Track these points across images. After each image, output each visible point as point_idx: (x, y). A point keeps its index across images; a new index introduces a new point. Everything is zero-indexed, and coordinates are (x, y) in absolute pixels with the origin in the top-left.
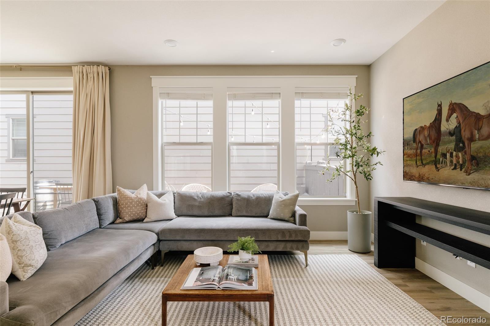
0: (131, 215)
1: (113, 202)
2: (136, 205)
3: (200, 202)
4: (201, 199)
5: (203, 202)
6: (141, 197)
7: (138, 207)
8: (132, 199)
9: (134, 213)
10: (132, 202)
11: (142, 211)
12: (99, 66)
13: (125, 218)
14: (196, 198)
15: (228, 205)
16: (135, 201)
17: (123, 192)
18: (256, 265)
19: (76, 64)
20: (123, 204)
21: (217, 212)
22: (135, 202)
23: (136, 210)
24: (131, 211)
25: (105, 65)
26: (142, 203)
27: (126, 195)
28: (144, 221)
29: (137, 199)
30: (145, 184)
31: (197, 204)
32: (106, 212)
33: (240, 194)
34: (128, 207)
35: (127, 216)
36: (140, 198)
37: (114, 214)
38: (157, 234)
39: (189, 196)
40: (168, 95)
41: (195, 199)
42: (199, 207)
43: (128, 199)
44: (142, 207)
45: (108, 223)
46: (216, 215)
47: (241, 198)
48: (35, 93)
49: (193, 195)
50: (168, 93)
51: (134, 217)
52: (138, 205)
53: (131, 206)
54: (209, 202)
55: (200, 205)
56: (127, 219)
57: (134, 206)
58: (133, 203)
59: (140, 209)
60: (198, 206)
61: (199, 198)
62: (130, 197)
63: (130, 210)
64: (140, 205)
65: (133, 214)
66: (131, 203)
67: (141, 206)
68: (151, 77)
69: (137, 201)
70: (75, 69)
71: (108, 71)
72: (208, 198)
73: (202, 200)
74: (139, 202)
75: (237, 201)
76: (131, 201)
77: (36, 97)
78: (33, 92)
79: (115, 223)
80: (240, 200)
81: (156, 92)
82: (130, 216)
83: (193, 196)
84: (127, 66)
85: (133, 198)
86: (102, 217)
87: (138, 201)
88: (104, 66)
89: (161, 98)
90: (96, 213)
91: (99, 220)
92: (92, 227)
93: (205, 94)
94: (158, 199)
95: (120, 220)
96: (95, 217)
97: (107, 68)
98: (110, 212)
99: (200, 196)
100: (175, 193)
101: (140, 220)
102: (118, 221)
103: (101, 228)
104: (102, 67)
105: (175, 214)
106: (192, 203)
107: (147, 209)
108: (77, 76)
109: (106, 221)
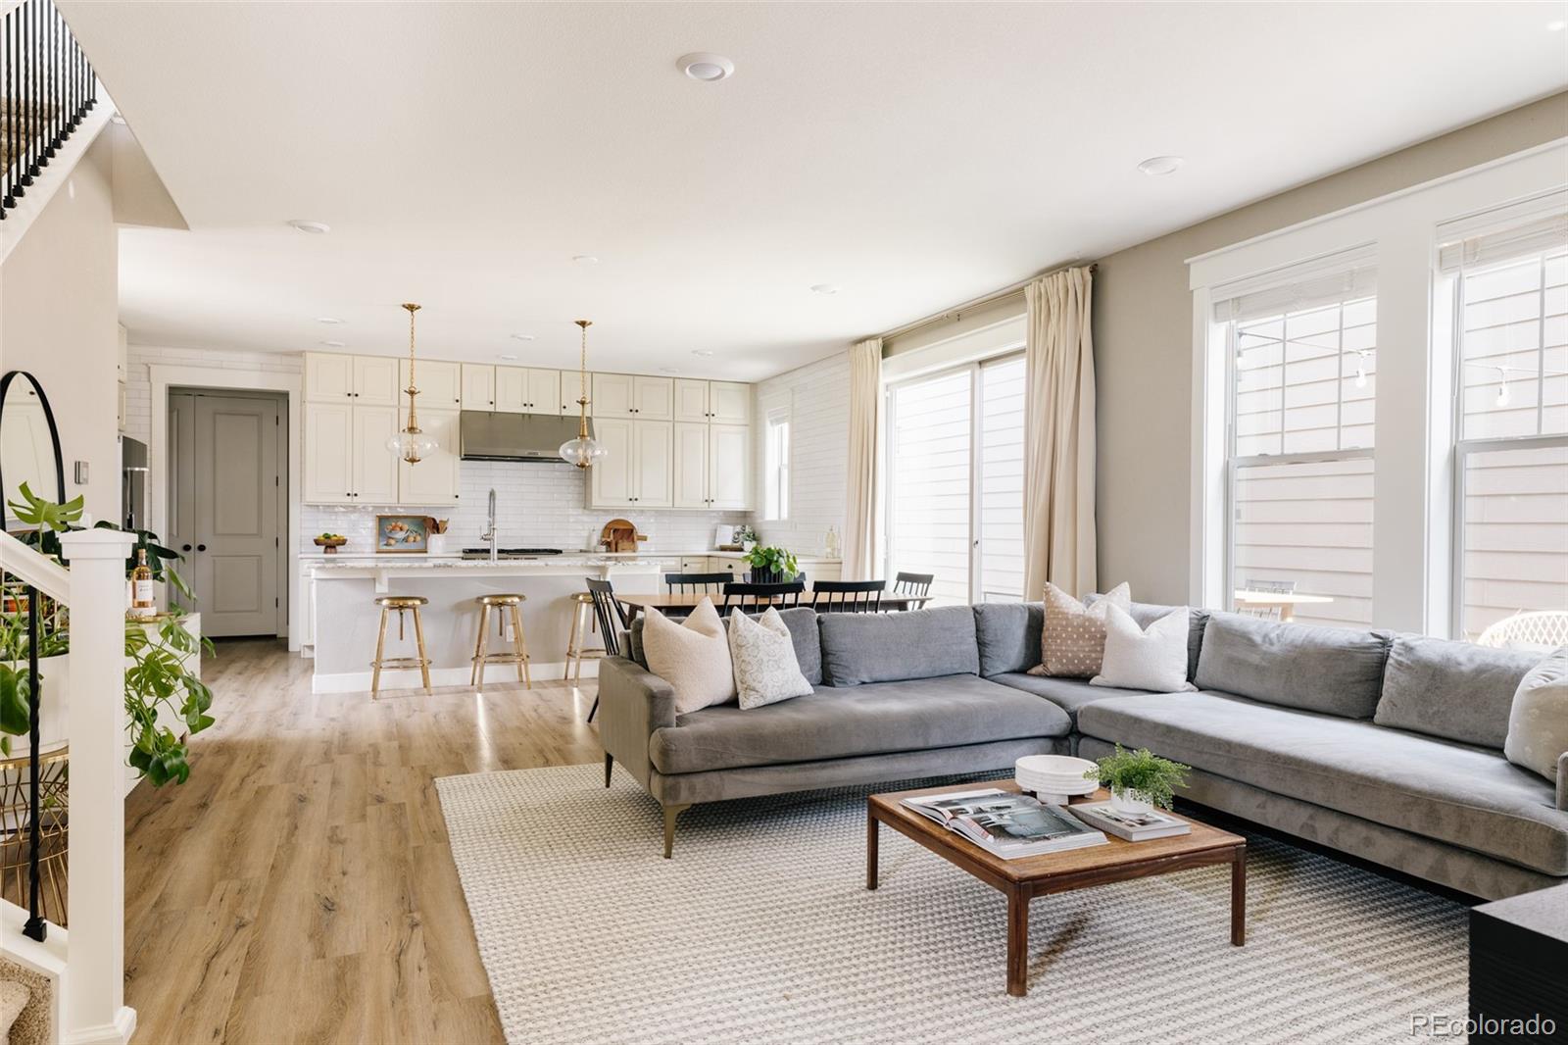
0: (1062, 660)
1: (1029, 620)
2: (1075, 636)
3: (1265, 653)
4: (1272, 644)
5: (1273, 654)
6: (1093, 616)
7: (1081, 642)
8: (1067, 619)
9: (1070, 655)
10: (1067, 626)
11: (1093, 655)
12: (1068, 271)
13: (1049, 666)
14: (1258, 639)
15: (1364, 678)
16: (1075, 624)
17: (1053, 599)
18: (1126, 835)
19: (1027, 282)
20: (1054, 629)
21: (1313, 699)
22: (1073, 627)
23: (1075, 649)
24: (1064, 648)
25: (1078, 264)
26: (1095, 632)
27: (1057, 607)
28: (1092, 681)
29: (1080, 620)
30: (1126, 583)
31: (1255, 659)
32: (998, 641)
33: (1413, 644)
34: (1057, 637)
35: (1054, 660)
36: (1090, 619)
37: (1023, 651)
38: (1073, 715)
39: (1236, 631)
40: (1237, 305)
41: (1251, 643)
42: (1259, 669)
43: (1060, 616)
44: (1093, 642)
45: (1004, 670)
46: (1313, 706)
47: (1412, 662)
48: (988, 364)
49: (1253, 628)
50: (1238, 298)
51: (1071, 667)
52: (1081, 636)
53: (1064, 635)
54: (1294, 660)
55: (1264, 663)
56: (1053, 667)
57: (1072, 639)
58: (1070, 629)
59: (1087, 649)
60: (1258, 667)
61: (1267, 640)
62: (1063, 613)
63: (1061, 645)
64: (1087, 636)
65: (1067, 657)
66: (1066, 628)
67: (1090, 639)
68: (1186, 261)
69: (1079, 626)
70: (1029, 293)
71: (1089, 278)
72: (1296, 647)
73: (1275, 649)
74: (1086, 630)
75: (1394, 672)
76: (1064, 623)
77: (986, 372)
78: (981, 363)
79: (1029, 672)
80: (1409, 667)
81: (1202, 302)
82: (1059, 661)
83: (1249, 633)
84: (1135, 247)
85: (1070, 617)
86: (988, 651)
87: (1083, 626)
88: (1079, 267)
89: (1217, 318)
90: (974, 640)
91: (981, 656)
92: (947, 666)
93: (1352, 272)
94: (1132, 628)
95: (1039, 669)
96: (964, 647)
97: (1087, 271)
98: (1012, 647)
99: (1273, 635)
100: (1206, 617)
101: (1082, 678)
102: (1034, 671)
103: (982, 676)
104: (1076, 270)
105: (1190, 678)
106: (1241, 653)
107: (1103, 651)
108: (1032, 308)
109: (998, 664)
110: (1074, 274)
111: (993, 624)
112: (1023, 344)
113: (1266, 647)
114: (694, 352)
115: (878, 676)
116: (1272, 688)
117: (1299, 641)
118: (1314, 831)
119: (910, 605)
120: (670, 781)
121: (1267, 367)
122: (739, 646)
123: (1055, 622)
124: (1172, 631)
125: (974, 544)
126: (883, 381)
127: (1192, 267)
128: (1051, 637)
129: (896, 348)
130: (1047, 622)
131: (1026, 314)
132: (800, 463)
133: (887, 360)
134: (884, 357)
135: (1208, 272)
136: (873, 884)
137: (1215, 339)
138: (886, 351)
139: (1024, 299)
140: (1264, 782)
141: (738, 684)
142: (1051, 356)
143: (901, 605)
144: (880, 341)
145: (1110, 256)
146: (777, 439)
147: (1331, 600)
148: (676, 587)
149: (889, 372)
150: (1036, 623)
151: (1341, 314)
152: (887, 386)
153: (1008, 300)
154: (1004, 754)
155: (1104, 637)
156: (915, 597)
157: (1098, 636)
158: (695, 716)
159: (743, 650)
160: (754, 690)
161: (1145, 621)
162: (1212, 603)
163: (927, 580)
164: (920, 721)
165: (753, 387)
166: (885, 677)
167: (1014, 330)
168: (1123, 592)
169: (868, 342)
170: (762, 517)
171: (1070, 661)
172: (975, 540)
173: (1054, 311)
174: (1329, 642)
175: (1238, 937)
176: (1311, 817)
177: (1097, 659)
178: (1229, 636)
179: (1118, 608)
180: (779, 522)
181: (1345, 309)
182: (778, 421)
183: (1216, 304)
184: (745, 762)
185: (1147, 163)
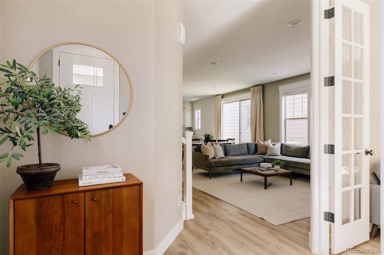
3: (292, 149)
4: (293, 148)
14: (291, 147)
19: (251, 87)
20: (259, 147)
23: (263, 150)
24: (261, 150)
27: (259, 143)
28: (266, 154)
31: (291, 150)
32: (250, 149)
34: (260, 148)
36: (265, 145)
38: (264, 159)
40: (287, 94)
41: (290, 148)
49: (290, 145)
50: (287, 93)
52: (264, 148)
54: (297, 150)
55: (292, 151)
57: (262, 148)
60: (291, 151)
62: (261, 144)
66: (261, 146)
67: (265, 148)
69: (263, 146)
70: (251, 89)
71: (262, 88)
73: (294, 148)
74: (265, 147)
77: (242, 102)
78: (241, 100)
81: (281, 93)
82: (260, 152)
89: (283, 96)
90: (247, 149)
91: (248, 151)
92: (243, 153)
93: (304, 90)
94: (272, 146)
95: (257, 153)
96: (246, 150)
97: (261, 86)
98: (253, 149)
99: (293, 146)
100: (283, 144)
101: (264, 154)
102: (256, 154)
103: (248, 154)
104: (260, 86)
105: (281, 154)
106: (288, 149)
107: (267, 150)
108: (252, 92)
109: (251, 152)
110: (259, 87)
111: (250, 146)
112: (250, 97)
113: (292, 148)
114: (185, 97)
115: (233, 154)
116: (294, 154)
117: (297, 147)
118: (300, 172)
119: (232, 144)
120: (211, 168)
121: (291, 104)
122: (215, 149)
123: (260, 145)
124: (278, 146)
125: (240, 133)
126: (222, 103)
127: (279, 87)
128: (259, 148)
129: (224, 97)
130: (258, 146)
131: (250, 93)
132: (203, 118)
133: (222, 99)
134: (222, 98)
135: (282, 88)
136: (241, 181)
137: (283, 99)
138: (222, 97)
139: (250, 90)
140: (293, 166)
141: (215, 155)
142: (255, 101)
143: (231, 144)
144: (221, 95)
145: (265, 84)
146: (198, 113)
147: (301, 143)
148: (194, 141)
149: (223, 101)
150: (256, 146)
151: (302, 96)
152: (222, 104)
153: (247, 90)
154: (255, 165)
155: (267, 148)
156: (232, 142)
157: (266, 148)
158: (211, 159)
159: (216, 150)
160: (218, 156)
161: (274, 145)
162: (283, 142)
163: (234, 139)
164: (243, 160)
165: (192, 103)
166: (234, 154)
167: (249, 95)
168: (270, 140)
169: (219, 96)
170: (195, 128)
171: (262, 152)
172: (240, 132)
173: (256, 93)
174: (302, 147)
175: (291, 184)
176: (300, 170)
177: (266, 151)
178: (287, 147)
179: (269, 143)
180: (198, 129)
181: (303, 95)
182: (198, 109)
183: (283, 94)
184: (220, 165)
185: (274, 74)
